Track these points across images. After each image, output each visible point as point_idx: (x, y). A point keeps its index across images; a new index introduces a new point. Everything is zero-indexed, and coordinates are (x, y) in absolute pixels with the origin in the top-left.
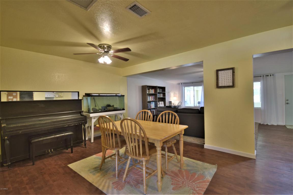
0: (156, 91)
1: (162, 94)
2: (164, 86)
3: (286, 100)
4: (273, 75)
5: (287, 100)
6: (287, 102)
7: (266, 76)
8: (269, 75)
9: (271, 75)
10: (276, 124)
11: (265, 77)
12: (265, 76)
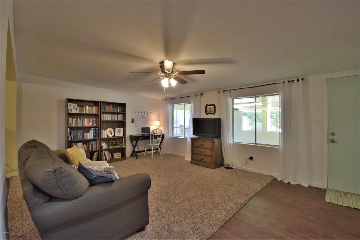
0: (99, 110)
1: (120, 116)
2: (125, 102)
3: (330, 133)
4: (303, 79)
5: (333, 134)
6: (331, 137)
7: (289, 81)
8: (296, 80)
9: (298, 80)
10: (306, 185)
11: (286, 83)
12: (286, 81)
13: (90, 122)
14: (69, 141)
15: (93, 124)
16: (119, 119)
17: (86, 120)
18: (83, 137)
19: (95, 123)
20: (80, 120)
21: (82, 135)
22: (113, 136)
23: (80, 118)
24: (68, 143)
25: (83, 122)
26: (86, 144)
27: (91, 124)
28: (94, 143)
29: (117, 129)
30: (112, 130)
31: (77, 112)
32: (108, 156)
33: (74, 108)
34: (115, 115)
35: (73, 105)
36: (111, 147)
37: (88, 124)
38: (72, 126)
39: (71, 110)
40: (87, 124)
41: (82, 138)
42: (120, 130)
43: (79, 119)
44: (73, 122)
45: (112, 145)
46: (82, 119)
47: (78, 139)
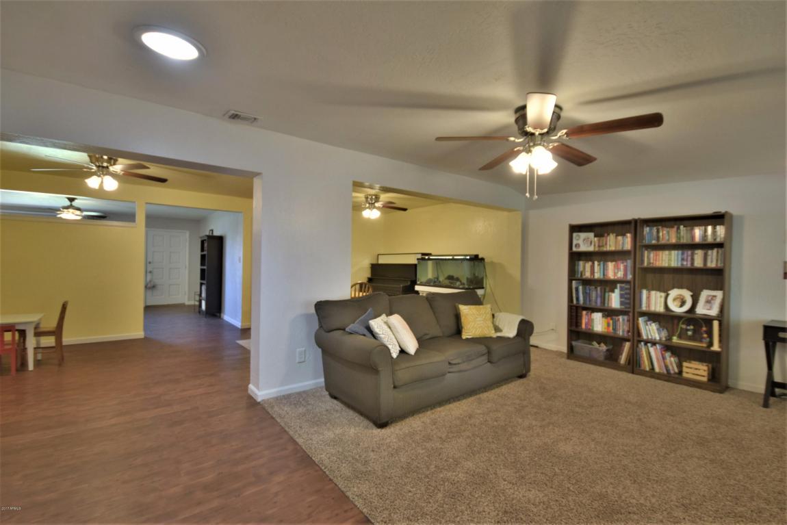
1: (713, 253)
13: (618, 269)
14: (574, 306)
15: (625, 274)
16: (712, 264)
17: (611, 265)
18: (603, 302)
19: (629, 273)
20: (599, 265)
21: (601, 297)
22: (687, 312)
23: (598, 262)
24: (571, 309)
25: (605, 270)
26: (612, 319)
27: (620, 275)
28: (623, 320)
29: (705, 294)
30: (687, 295)
31: (591, 249)
32: (658, 359)
33: (585, 242)
34: (696, 252)
35: (583, 235)
36: (675, 339)
37: (615, 274)
38: (584, 277)
39: (578, 245)
40: (613, 274)
41: (601, 303)
42: (715, 296)
43: (596, 263)
44: (587, 269)
45: (680, 337)
46: (602, 263)
47: (593, 305)
